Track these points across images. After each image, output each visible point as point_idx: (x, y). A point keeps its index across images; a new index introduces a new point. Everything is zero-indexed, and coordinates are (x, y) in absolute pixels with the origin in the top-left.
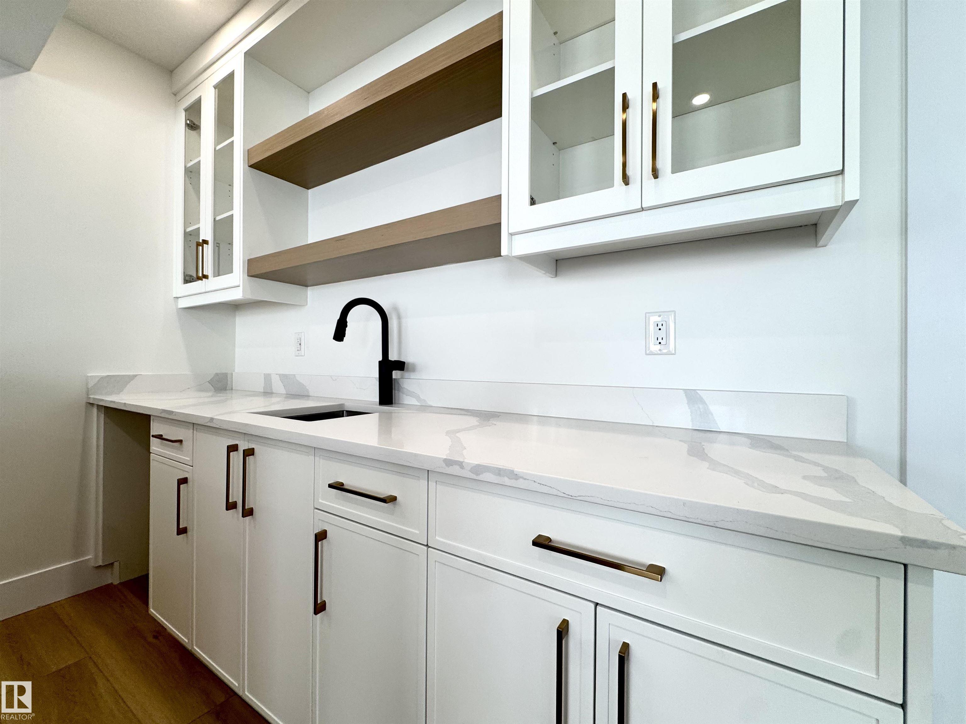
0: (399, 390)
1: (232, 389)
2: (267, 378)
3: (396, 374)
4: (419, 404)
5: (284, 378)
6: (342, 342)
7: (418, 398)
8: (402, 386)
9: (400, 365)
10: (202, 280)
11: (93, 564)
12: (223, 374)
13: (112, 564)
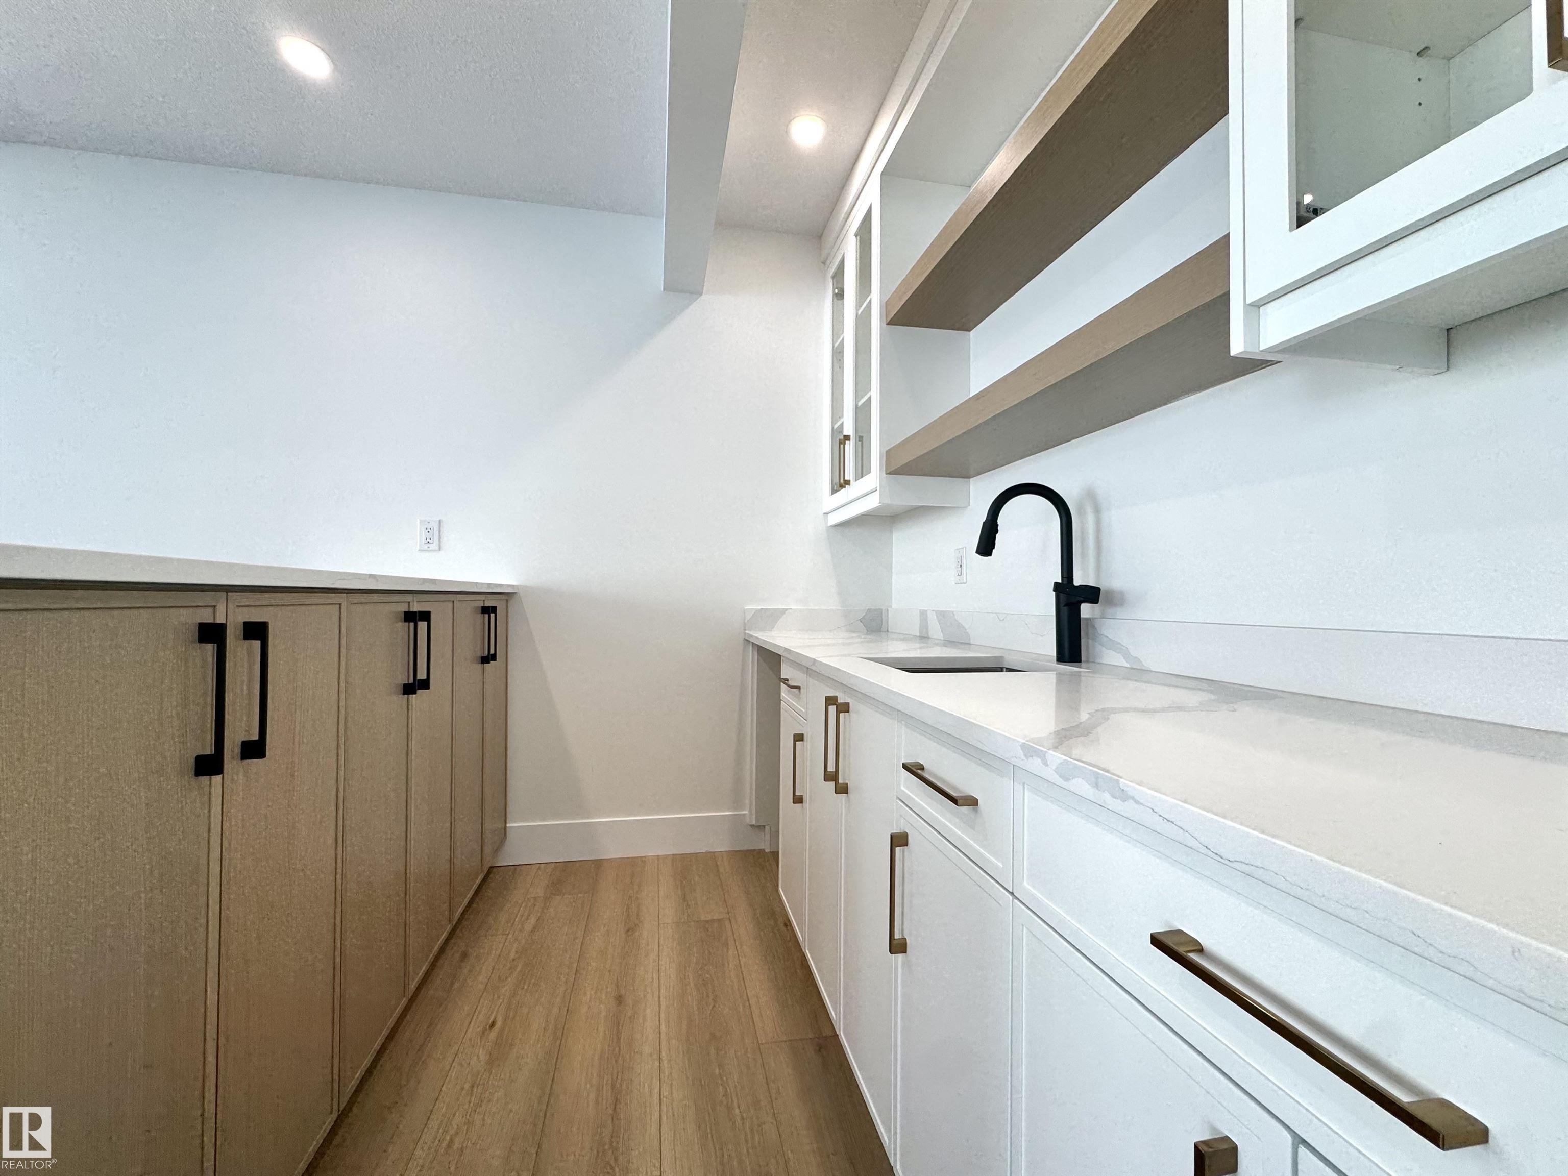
0: (1094, 639)
1: (888, 631)
2: (923, 614)
3: (1086, 610)
4: (1128, 665)
5: (942, 615)
6: (989, 557)
7: (1127, 655)
8: (1099, 632)
9: (1092, 594)
10: (845, 487)
11: (748, 820)
12: (875, 610)
13: (764, 827)
